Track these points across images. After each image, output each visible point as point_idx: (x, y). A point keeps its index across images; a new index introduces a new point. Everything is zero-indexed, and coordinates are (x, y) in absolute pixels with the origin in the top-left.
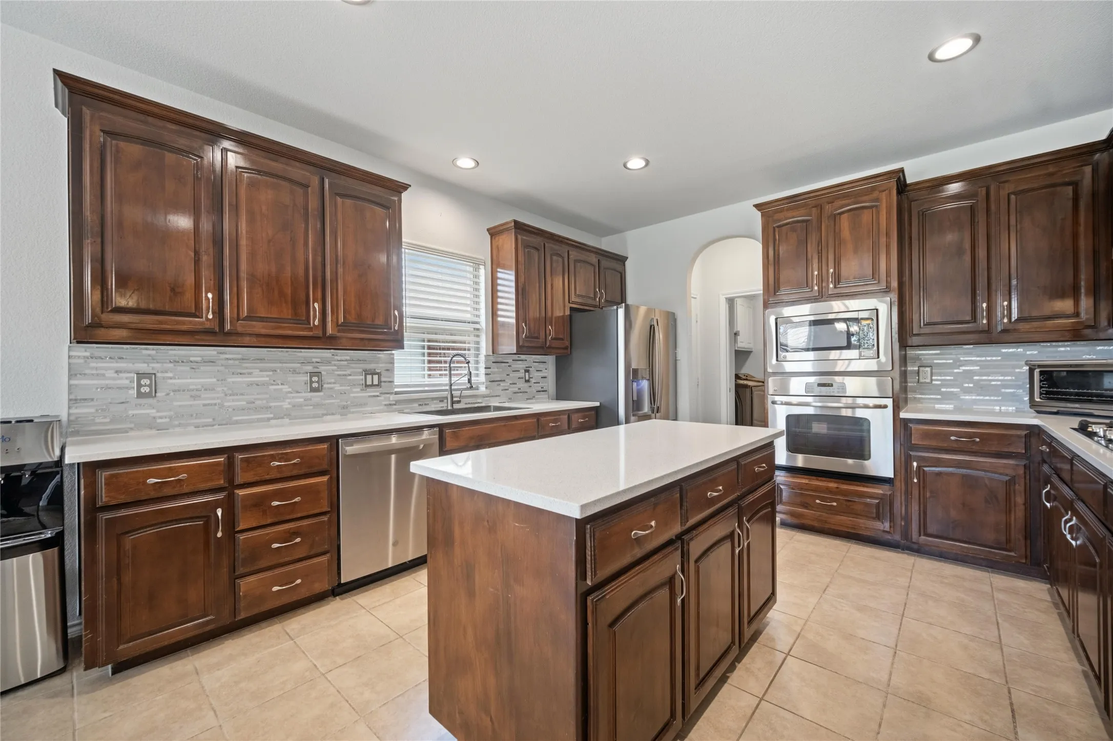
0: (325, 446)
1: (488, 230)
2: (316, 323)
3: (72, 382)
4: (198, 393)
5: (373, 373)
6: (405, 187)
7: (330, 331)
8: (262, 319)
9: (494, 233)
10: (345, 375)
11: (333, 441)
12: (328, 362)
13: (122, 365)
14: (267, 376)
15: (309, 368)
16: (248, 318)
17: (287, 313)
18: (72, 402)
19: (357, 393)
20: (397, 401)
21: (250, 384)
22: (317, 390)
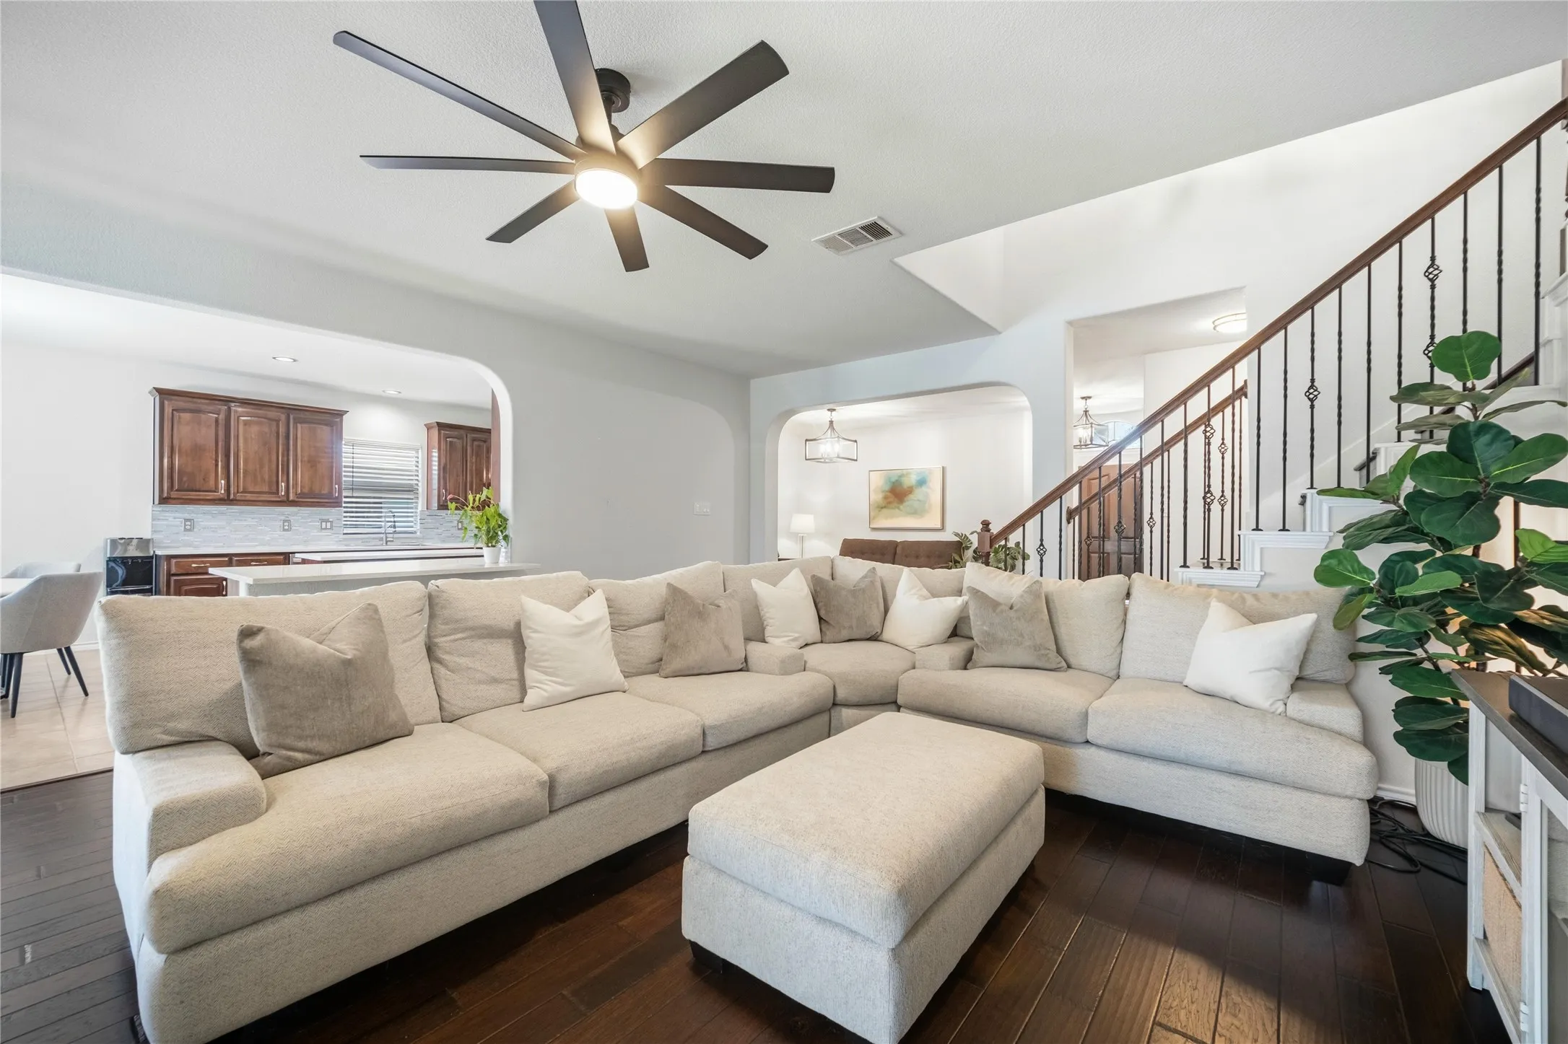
1: (425, 425)
2: (283, 493)
4: (215, 529)
5: (327, 521)
6: (346, 412)
7: (291, 497)
8: (251, 492)
9: (429, 427)
10: (307, 522)
11: (286, 555)
12: (296, 514)
13: (177, 515)
14: (258, 520)
15: (283, 518)
16: (244, 492)
17: (266, 489)
18: (154, 532)
19: (315, 533)
20: (344, 539)
22: (287, 530)
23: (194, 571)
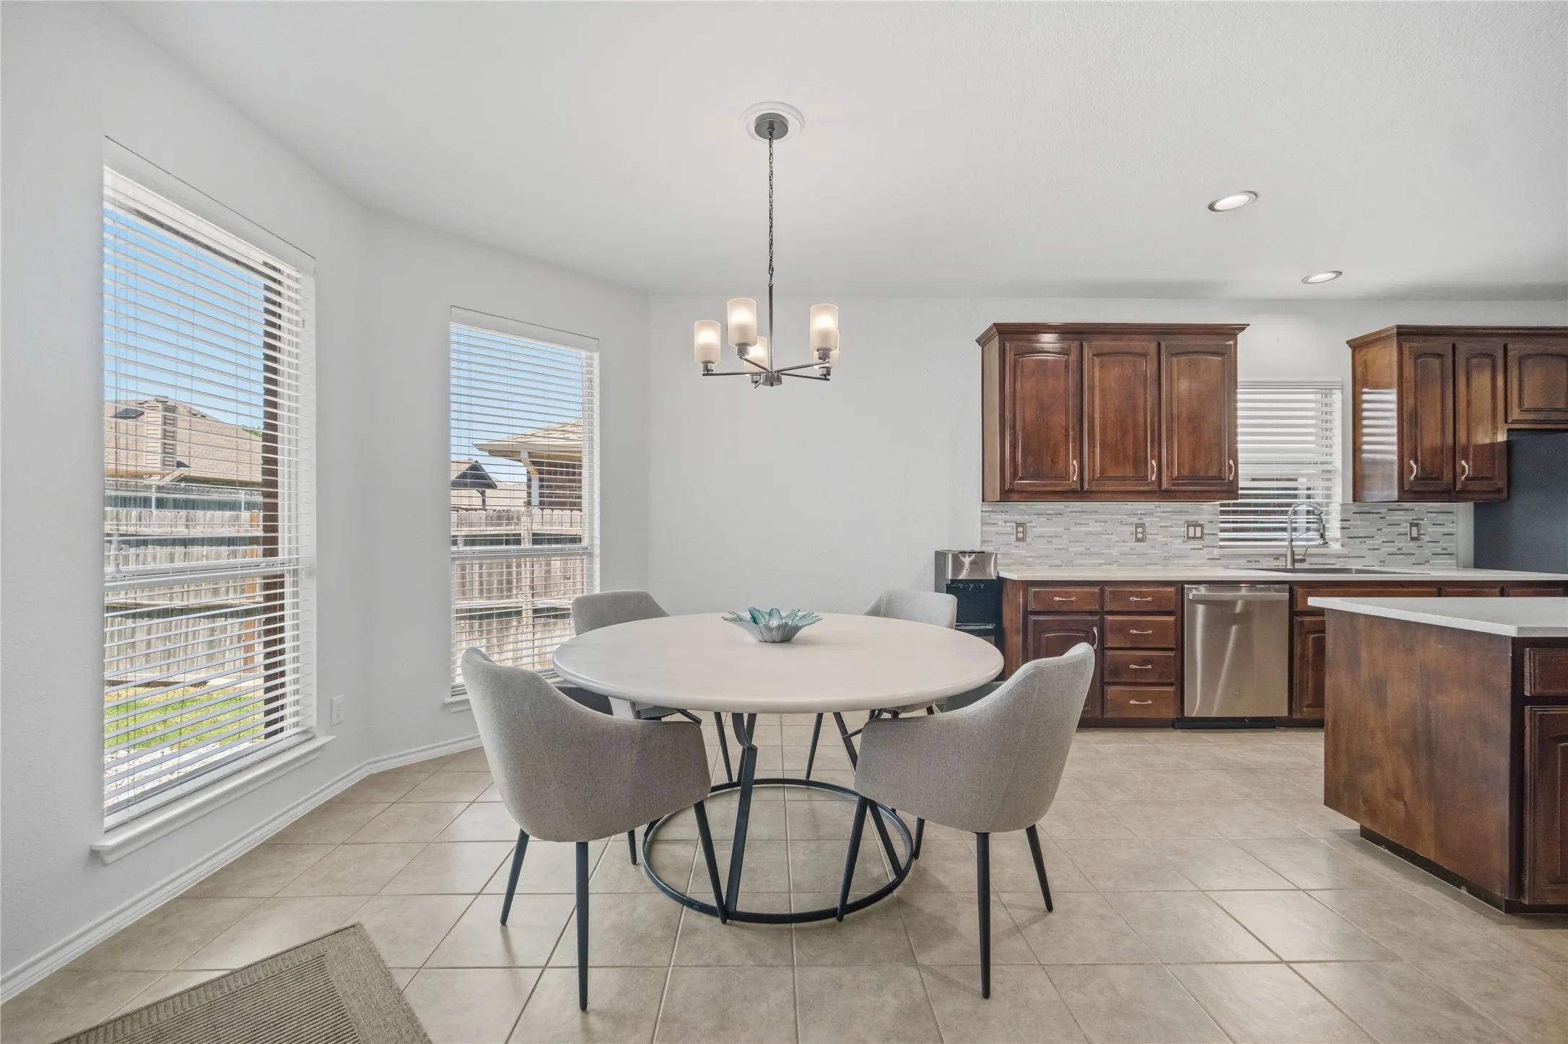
0: (1172, 589)
1: (1348, 342)
2: (1153, 478)
3: (984, 529)
4: (1051, 539)
5: (1196, 525)
6: (1242, 328)
7: (1165, 485)
8: (1110, 478)
9: (1355, 345)
10: (1167, 527)
11: (1180, 586)
12: (1152, 514)
13: (1008, 517)
14: (1101, 526)
15: (1135, 520)
16: (1100, 478)
17: (1129, 472)
18: (983, 542)
19: (1179, 545)
20: (1221, 556)
21: (1087, 534)
22: (1141, 540)
23: (1057, 608)
